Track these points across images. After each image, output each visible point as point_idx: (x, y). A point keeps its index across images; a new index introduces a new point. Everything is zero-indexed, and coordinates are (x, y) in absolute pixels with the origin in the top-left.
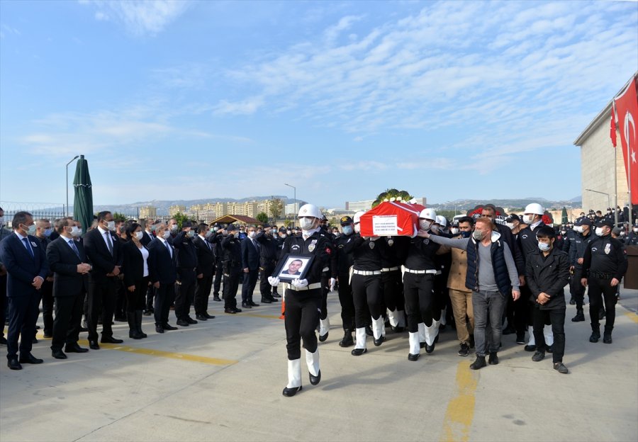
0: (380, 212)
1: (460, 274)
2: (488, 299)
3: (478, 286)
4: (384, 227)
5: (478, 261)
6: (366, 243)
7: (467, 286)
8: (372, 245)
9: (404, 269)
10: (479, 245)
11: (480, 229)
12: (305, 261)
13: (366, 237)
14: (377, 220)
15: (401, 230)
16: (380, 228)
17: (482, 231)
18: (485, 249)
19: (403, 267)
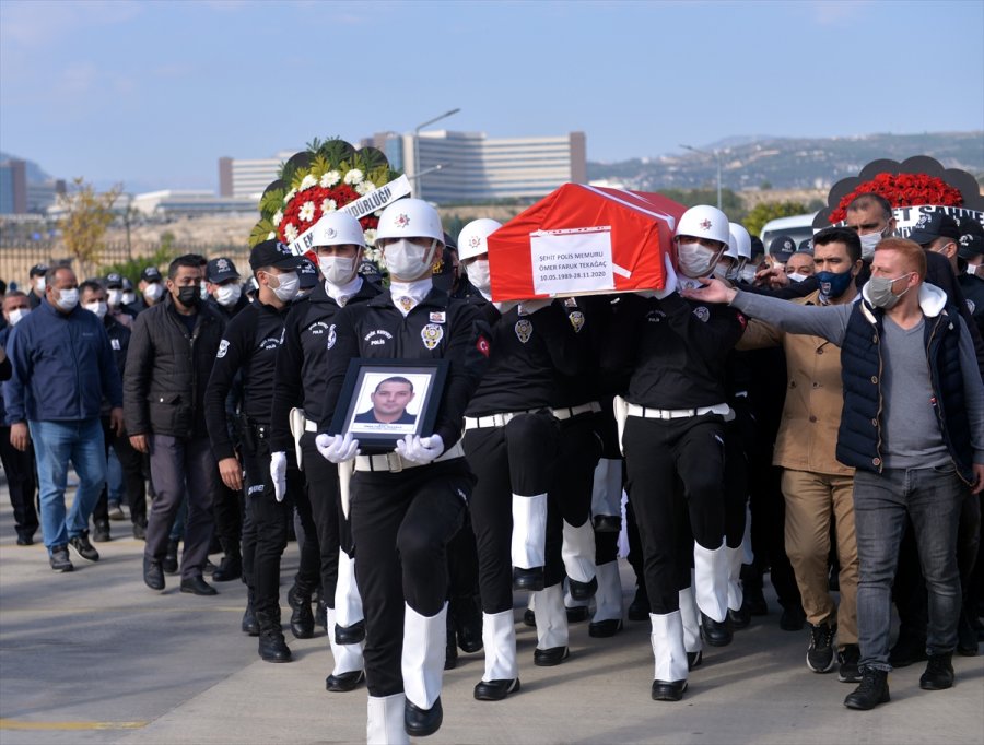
0: (557, 215)
1: (813, 419)
2: (912, 494)
3: (885, 455)
4: (569, 268)
5: (886, 379)
6: (501, 324)
7: (842, 457)
8: (523, 331)
9: (623, 410)
10: (886, 326)
11: (888, 271)
12: (421, 382)
13: (504, 304)
14: (546, 246)
15: (627, 274)
16: (557, 272)
17: (893, 278)
18: (904, 337)
19: (618, 402)
